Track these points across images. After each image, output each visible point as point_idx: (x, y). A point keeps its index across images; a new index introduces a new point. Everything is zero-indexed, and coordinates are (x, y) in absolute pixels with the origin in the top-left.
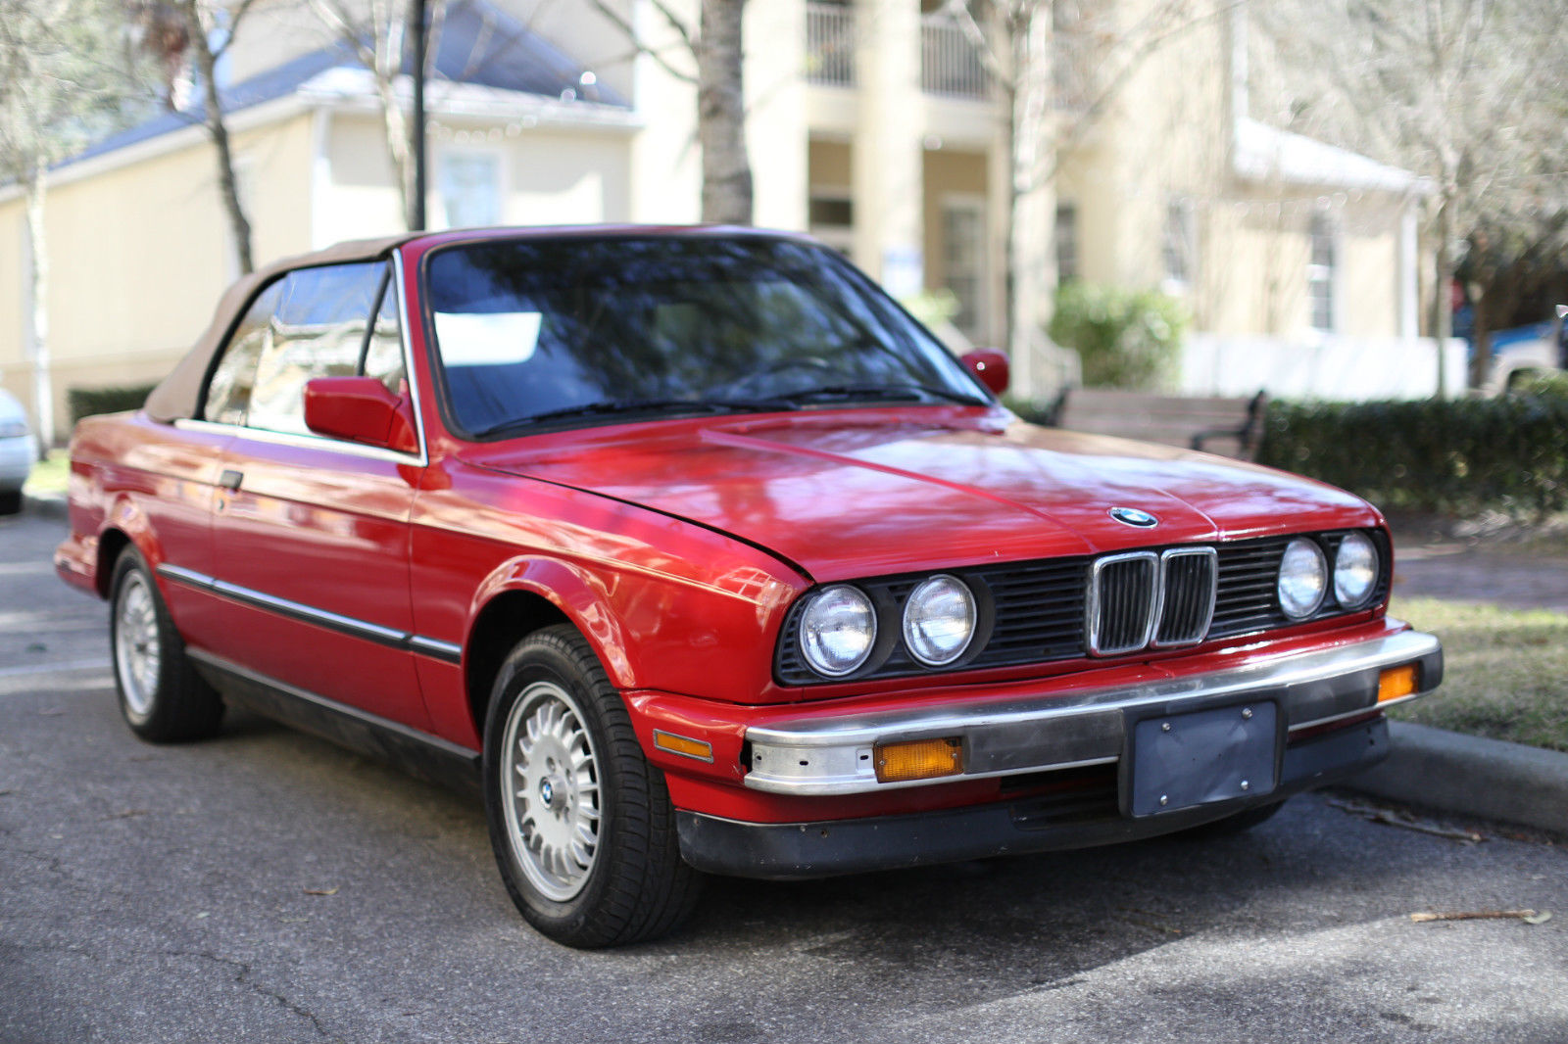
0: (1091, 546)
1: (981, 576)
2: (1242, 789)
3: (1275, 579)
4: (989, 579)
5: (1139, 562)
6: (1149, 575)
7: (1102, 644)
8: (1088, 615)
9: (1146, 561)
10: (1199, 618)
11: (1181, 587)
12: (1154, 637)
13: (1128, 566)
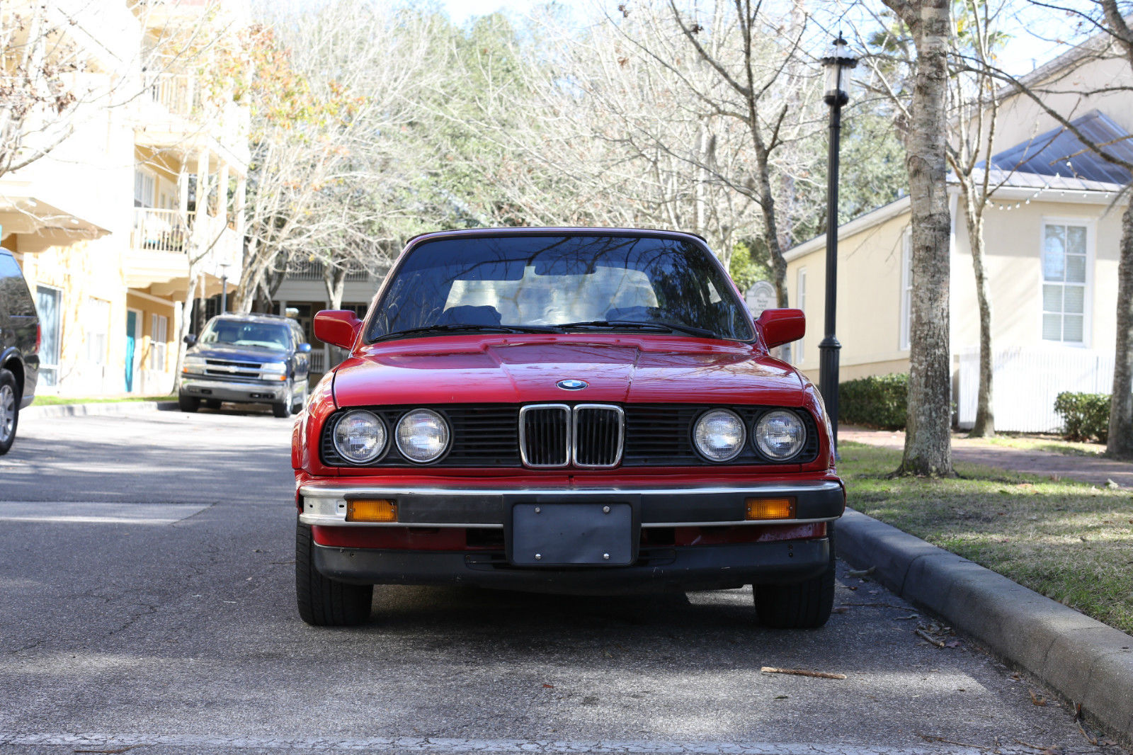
0: (522, 398)
1: (443, 410)
2: (604, 559)
4: (449, 413)
5: (558, 410)
6: (566, 418)
7: (531, 460)
11: (594, 430)
12: (574, 460)
13: (548, 412)
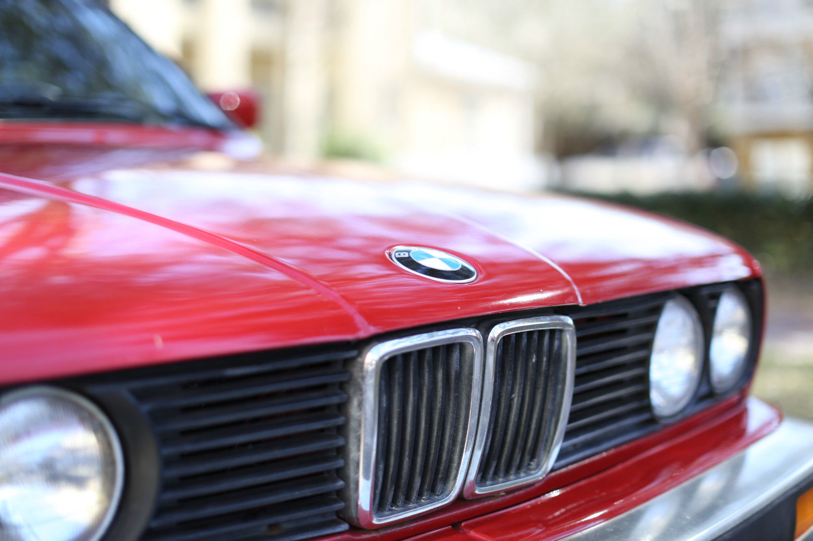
0: (359, 320)
1: (123, 391)
3: (645, 363)
4: (141, 396)
5: (448, 348)
6: (466, 370)
7: (380, 502)
8: (353, 455)
9: (460, 346)
10: (542, 438)
11: (517, 389)
12: (472, 476)
13: (428, 356)
